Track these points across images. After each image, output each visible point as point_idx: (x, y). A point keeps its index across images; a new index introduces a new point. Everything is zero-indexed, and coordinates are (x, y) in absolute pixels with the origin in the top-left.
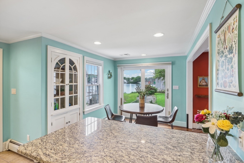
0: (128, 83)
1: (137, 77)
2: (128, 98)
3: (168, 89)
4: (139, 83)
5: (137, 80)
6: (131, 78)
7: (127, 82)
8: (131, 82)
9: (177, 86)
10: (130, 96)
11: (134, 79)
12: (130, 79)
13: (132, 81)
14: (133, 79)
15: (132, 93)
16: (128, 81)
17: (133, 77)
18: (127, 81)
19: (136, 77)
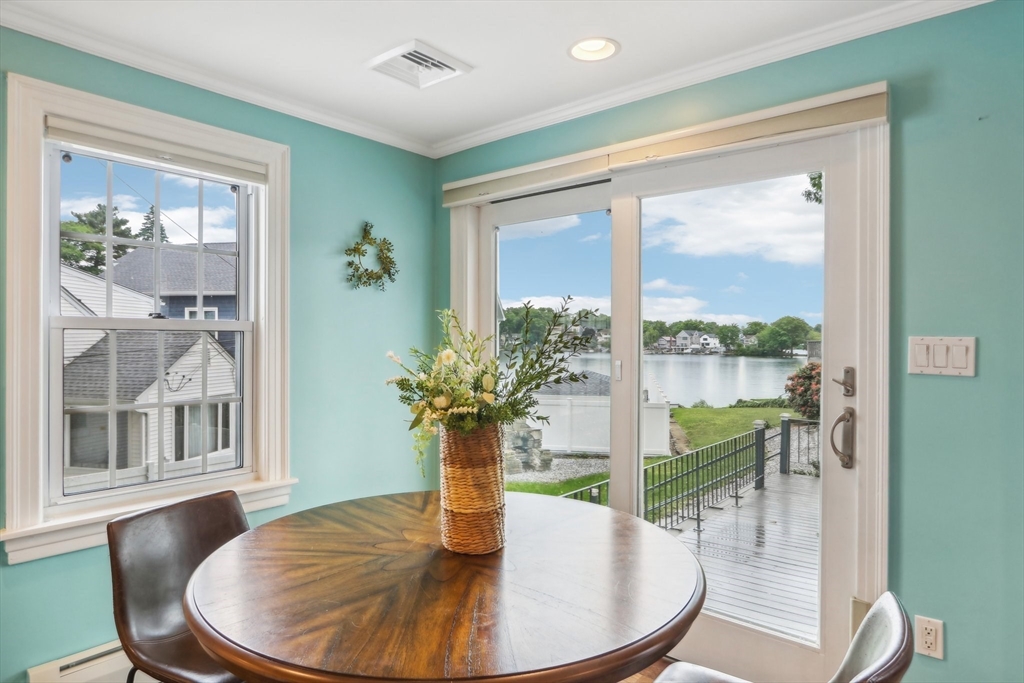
0: (727, 354)
1: (778, 324)
2: (705, 433)
3: (850, 373)
4: (792, 355)
5: (781, 335)
6: (746, 327)
7: (723, 349)
8: (748, 347)
9: (949, 340)
10: (719, 421)
11: (765, 333)
12: (739, 331)
13: (753, 341)
14: (754, 333)
15: (741, 404)
16: (727, 345)
17: (756, 324)
18: (721, 342)
19: (775, 319)
